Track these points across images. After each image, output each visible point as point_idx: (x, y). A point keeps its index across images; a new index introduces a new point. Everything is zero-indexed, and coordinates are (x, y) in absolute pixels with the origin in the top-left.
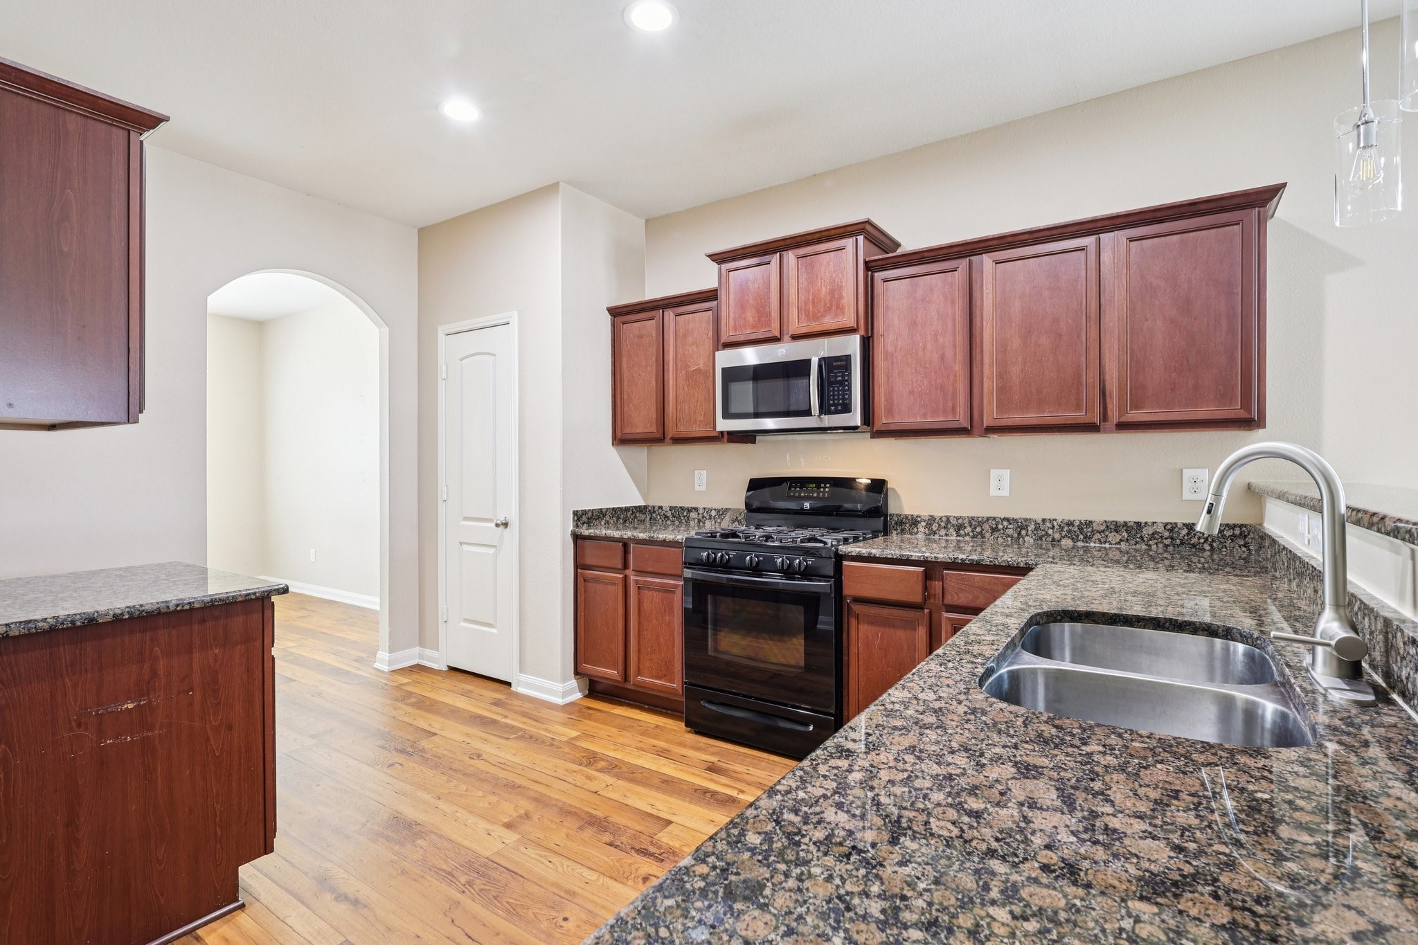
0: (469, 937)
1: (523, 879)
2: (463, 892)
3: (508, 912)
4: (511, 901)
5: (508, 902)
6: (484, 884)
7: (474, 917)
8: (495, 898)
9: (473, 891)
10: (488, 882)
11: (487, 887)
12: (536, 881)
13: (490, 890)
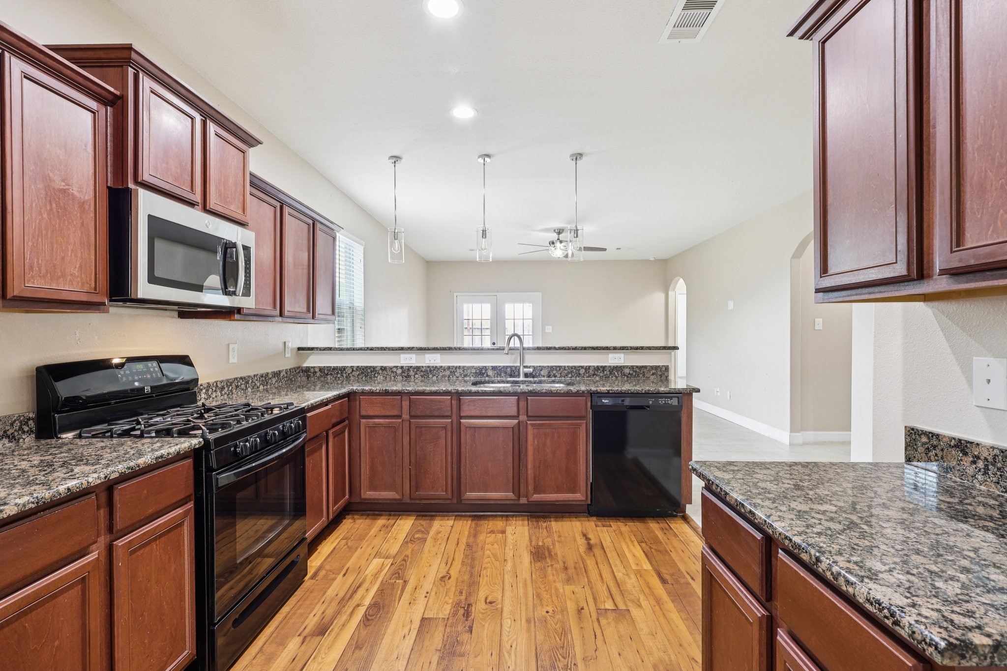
0: (595, 636)
1: (538, 648)
2: (575, 664)
3: (565, 634)
4: (558, 639)
5: (560, 640)
6: (559, 661)
7: (584, 644)
8: (563, 647)
9: (570, 660)
10: (556, 660)
11: (560, 657)
12: (533, 641)
13: (560, 654)
